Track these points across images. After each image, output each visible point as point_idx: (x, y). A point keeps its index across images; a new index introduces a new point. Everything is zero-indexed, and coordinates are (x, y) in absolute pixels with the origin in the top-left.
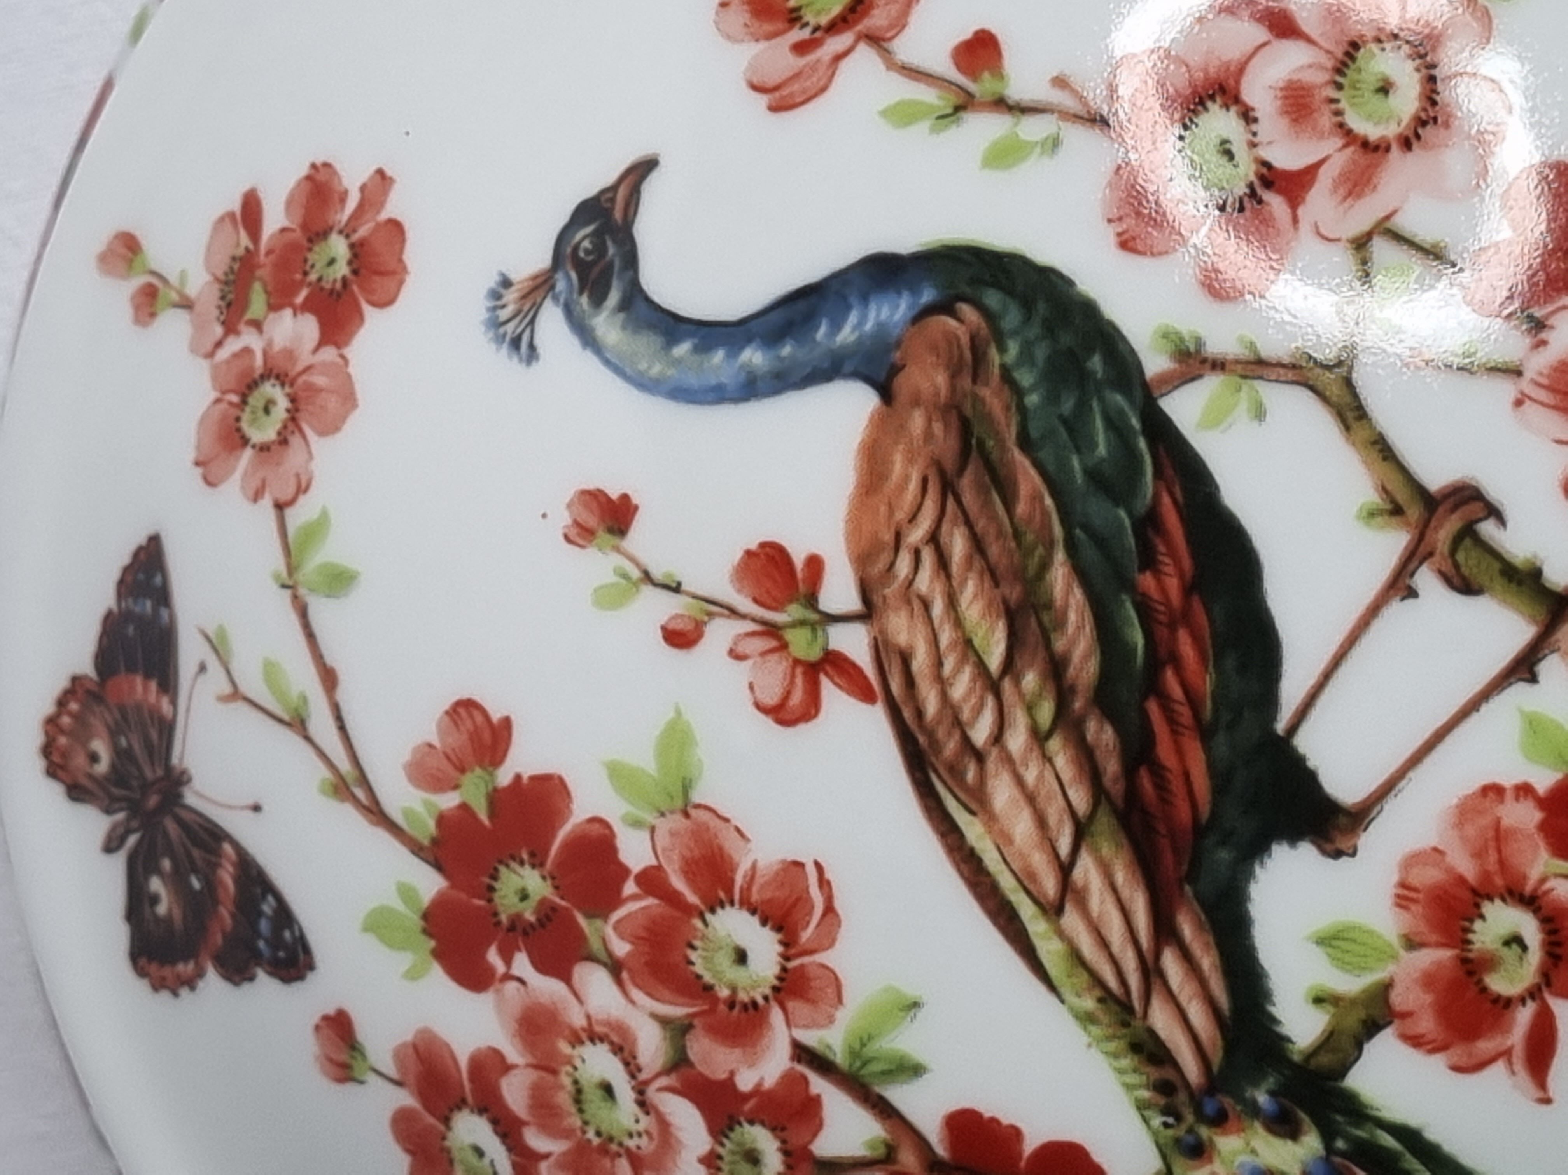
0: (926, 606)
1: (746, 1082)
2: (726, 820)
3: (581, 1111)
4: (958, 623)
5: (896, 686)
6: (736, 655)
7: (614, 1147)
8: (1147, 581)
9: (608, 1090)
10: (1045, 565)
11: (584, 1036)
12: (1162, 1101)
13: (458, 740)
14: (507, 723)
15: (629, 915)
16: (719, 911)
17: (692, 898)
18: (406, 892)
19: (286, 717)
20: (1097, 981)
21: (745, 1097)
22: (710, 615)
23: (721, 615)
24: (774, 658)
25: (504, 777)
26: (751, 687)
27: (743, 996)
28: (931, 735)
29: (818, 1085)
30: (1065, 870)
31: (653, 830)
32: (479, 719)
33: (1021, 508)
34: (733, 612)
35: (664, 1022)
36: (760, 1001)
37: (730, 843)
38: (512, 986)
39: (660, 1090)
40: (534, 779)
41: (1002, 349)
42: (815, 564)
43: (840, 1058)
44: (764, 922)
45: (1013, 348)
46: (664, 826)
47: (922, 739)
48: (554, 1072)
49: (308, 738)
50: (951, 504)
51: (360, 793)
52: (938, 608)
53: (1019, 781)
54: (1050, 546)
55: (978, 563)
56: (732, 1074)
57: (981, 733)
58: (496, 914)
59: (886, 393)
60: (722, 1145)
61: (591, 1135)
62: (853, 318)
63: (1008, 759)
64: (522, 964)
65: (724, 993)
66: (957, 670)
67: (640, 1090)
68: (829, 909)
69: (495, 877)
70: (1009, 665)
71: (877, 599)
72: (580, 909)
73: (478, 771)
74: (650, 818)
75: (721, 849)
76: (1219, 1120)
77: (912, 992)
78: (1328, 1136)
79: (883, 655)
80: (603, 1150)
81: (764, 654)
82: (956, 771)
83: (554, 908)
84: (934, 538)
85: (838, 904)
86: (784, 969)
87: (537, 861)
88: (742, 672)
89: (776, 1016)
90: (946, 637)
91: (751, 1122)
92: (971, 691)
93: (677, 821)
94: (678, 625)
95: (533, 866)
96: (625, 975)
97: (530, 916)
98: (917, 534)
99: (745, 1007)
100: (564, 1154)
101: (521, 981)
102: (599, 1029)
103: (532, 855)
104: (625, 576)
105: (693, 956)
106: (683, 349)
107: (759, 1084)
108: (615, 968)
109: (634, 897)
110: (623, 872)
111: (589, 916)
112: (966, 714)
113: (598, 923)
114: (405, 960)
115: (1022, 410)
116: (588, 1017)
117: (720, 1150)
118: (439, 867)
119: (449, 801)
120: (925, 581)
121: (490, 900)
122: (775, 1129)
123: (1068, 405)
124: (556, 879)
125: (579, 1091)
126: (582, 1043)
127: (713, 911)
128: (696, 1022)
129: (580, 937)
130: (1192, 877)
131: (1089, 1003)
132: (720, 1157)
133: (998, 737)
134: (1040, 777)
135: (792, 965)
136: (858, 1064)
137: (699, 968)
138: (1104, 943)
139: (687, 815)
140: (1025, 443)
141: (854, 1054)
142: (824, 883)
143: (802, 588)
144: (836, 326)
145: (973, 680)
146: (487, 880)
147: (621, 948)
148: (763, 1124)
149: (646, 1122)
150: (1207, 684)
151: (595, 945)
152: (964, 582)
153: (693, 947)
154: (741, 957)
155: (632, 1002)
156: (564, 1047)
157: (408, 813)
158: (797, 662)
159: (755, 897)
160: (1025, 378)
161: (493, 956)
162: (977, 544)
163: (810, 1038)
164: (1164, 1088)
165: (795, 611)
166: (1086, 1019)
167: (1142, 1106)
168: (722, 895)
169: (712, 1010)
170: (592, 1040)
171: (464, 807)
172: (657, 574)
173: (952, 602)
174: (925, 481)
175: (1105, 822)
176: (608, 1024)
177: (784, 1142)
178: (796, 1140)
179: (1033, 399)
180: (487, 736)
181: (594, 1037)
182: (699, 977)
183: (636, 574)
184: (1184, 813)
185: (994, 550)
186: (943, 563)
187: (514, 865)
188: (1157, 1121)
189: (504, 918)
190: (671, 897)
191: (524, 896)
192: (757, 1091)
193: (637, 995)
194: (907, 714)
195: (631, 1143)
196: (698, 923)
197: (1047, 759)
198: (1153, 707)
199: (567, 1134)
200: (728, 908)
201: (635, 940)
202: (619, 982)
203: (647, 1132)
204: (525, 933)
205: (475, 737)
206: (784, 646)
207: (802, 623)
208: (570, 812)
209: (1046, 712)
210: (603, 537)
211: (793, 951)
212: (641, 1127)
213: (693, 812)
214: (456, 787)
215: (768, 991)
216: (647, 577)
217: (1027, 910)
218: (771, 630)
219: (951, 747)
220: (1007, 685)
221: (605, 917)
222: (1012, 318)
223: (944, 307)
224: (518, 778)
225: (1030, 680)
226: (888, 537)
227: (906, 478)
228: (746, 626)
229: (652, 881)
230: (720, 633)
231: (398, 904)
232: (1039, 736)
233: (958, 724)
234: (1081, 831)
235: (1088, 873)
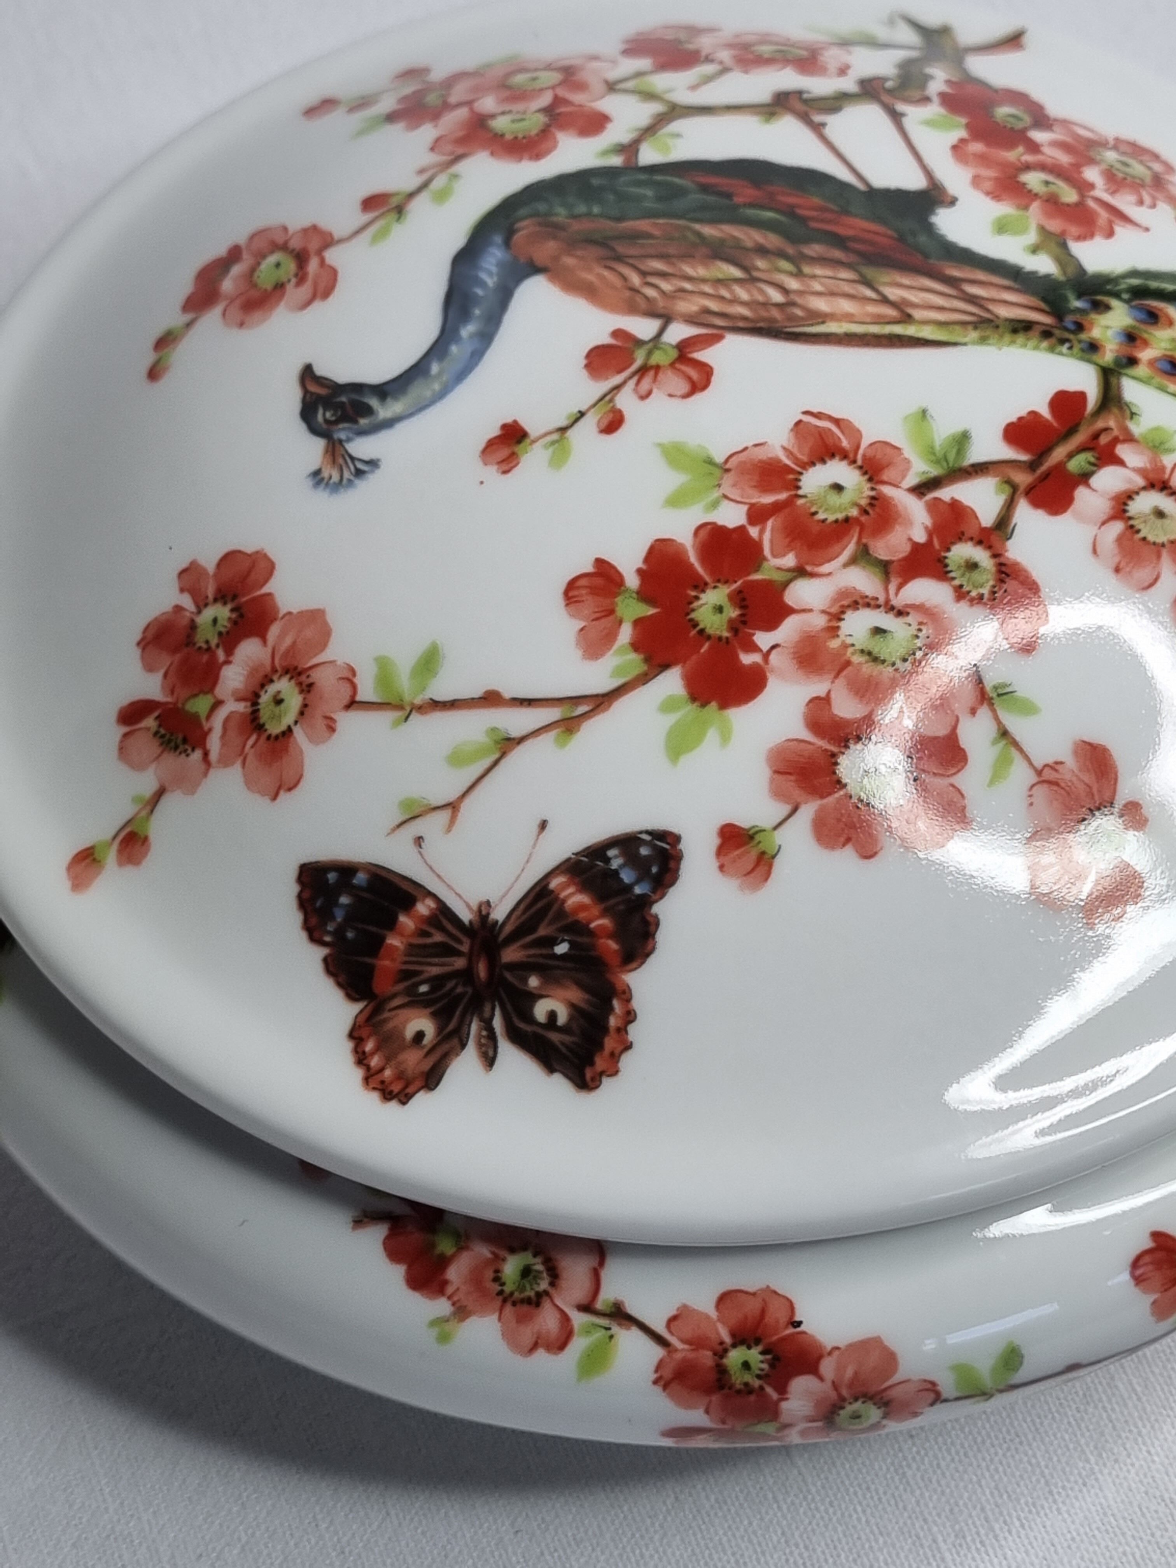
0: (683, 290)
1: (920, 537)
2: (746, 449)
3: (883, 662)
4: (704, 281)
5: (720, 322)
6: (644, 397)
8: (739, 200)
9: (878, 631)
10: (699, 234)
11: (834, 624)
12: (1053, 341)
13: (590, 605)
14: (600, 563)
15: (772, 542)
16: (801, 484)
17: (783, 496)
18: (668, 706)
19: (497, 756)
20: (964, 324)
21: (929, 543)
22: (611, 400)
23: (615, 395)
24: (661, 375)
25: (632, 581)
26: (670, 395)
27: (864, 502)
28: (763, 319)
29: (946, 494)
30: (885, 300)
31: (725, 497)
32: (583, 582)
33: (656, 232)
34: (618, 388)
35: (853, 561)
36: (873, 493)
37: (762, 454)
38: (774, 657)
39: (897, 594)
40: (646, 560)
41: (555, 215)
42: (618, 334)
43: (934, 471)
44: (823, 461)
45: (560, 210)
46: (726, 489)
47: (762, 325)
48: (848, 663)
49: (521, 740)
50: (631, 261)
51: (582, 709)
52: (688, 286)
53: (819, 294)
54: (688, 229)
55: (674, 260)
56: (910, 539)
57: (776, 296)
58: (720, 639)
59: (538, 271)
60: (953, 579)
61: (901, 665)
62: (483, 276)
63: (801, 293)
64: (763, 639)
65: (854, 512)
66: (732, 292)
67: (890, 608)
68: (837, 422)
69: (695, 624)
70: (745, 269)
71: (662, 311)
72: (749, 574)
73: (619, 599)
74: (716, 494)
75: (761, 461)
76: (1080, 327)
79: (698, 321)
81: (655, 379)
82: (792, 318)
83: (739, 592)
84: (644, 274)
85: (836, 415)
86: (861, 468)
87: (701, 586)
88: (658, 397)
89: (887, 490)
90: (707, 289)
91: (948, 550)
92: (748, 291)
93: (728, 479)
94: (605, 422)
95: (703, 591)
96: (809, 568)
97: (733, 613)
98: (635, 280)
99: (871, 505)
101: (774, 647)
102: (834, 610)
103: (695, 587)
104: (553, 443)
105: (821, 516)
106: (435, 368)
107: (926, 528)
108: (800, 572)
109: (762, 532)
110: (741, 529)
111: (757, 569)
112: (761, 298)
113: (765, 565)
114: (712, 736)
115: (599, 216)
116: (823, 612)
117: (957, 582)
118: (665, 666)
119: (626, 634)
120: (666, 286)
121: (709, 637)
122: (960, 537)
123: (611, 198)
124: (721, 579)
125: (869, 653)
126: (838, 628)
127: (798, 488)
128: (864, 541)
129: (768, 585)
130: (926, 256)
131: (974, 335)
132: (961, 586)
133: (785, 291)
134: (822, 284)
135: (859, 462)
136: (945, 464)
137: (831, 518)
138: (941, 309)
139: (727, 471)
140: (619, 219)
141: (936, 462)
142: (818, 416)
143: (628, 345)
144: (482, 285)
145: (741, 287)
146: (693, 632)
147: (789, 560)
148: (953, 543)
149: (913, 618)
151: (778, 577)
152: (681, 270)
153: (815, 513)
154: (838, 488)
155: (829, 574)
156: (834, 644)
157: (617, 671)
158: (672, 365)
159: (805, 459)
160: (581, 210)
161: (747, 659)
162: (663, 257)
163: (912, 480)
164: (1046, 335)
165: (639, 354)
166: (983, 340)
167: (1051, 351)
168: (791, 476)
169: (862, 527)
170: (841, 620)
171: (638, 623)
172: (563, 423)
173: (689, 279)
174: (608, 267)
175: (870, 272)
176: (835, 601)
177: (971, 539)
178: (972, 531)
180: (599, 581)
181: (838, 617)
182: (836, 521)
183: (555, 436)
185: (671, 251)
186: (663, 275)
187: (695, 604)
188: (1064, 350)
189: (726, 634)
190: (776, 508)
191: (720, 609)
192: (930, 534)
193: (825, 568)
194: (741, 324)
195: (922, 641)
196: (800, 502)
197: (814, 277)
200: (802, 478)
201: (789, 548)
202: (812, 575)
203: (920, 623)
204: (744, 623)
205: (594, 591)
206: (657, 368)
207: (650, 353)
208: (682, 545)
209: (785, 265)
210: (519, 449)
211: (851, 456)
212: (915, 626)
213: (727, 466)
214: (620, 622)
215: (869, 485)
216: (563, 430)
217: (898, 329)
218: (643, 371)
219: (775, 313)
220: (755, 274)
221: (765, 559)
222: (540, 207)
223: (510, 233)
224: (639, 571)
225: (761, 263)
226: (628, 294)
227: (599, 276)
228: (632, 383)
229: (757, 515)
230: (626, 401)
231: (671, 719)
232: (799, 274)
233: (767, 304)
234: (869, 284)
235: (893, 293)
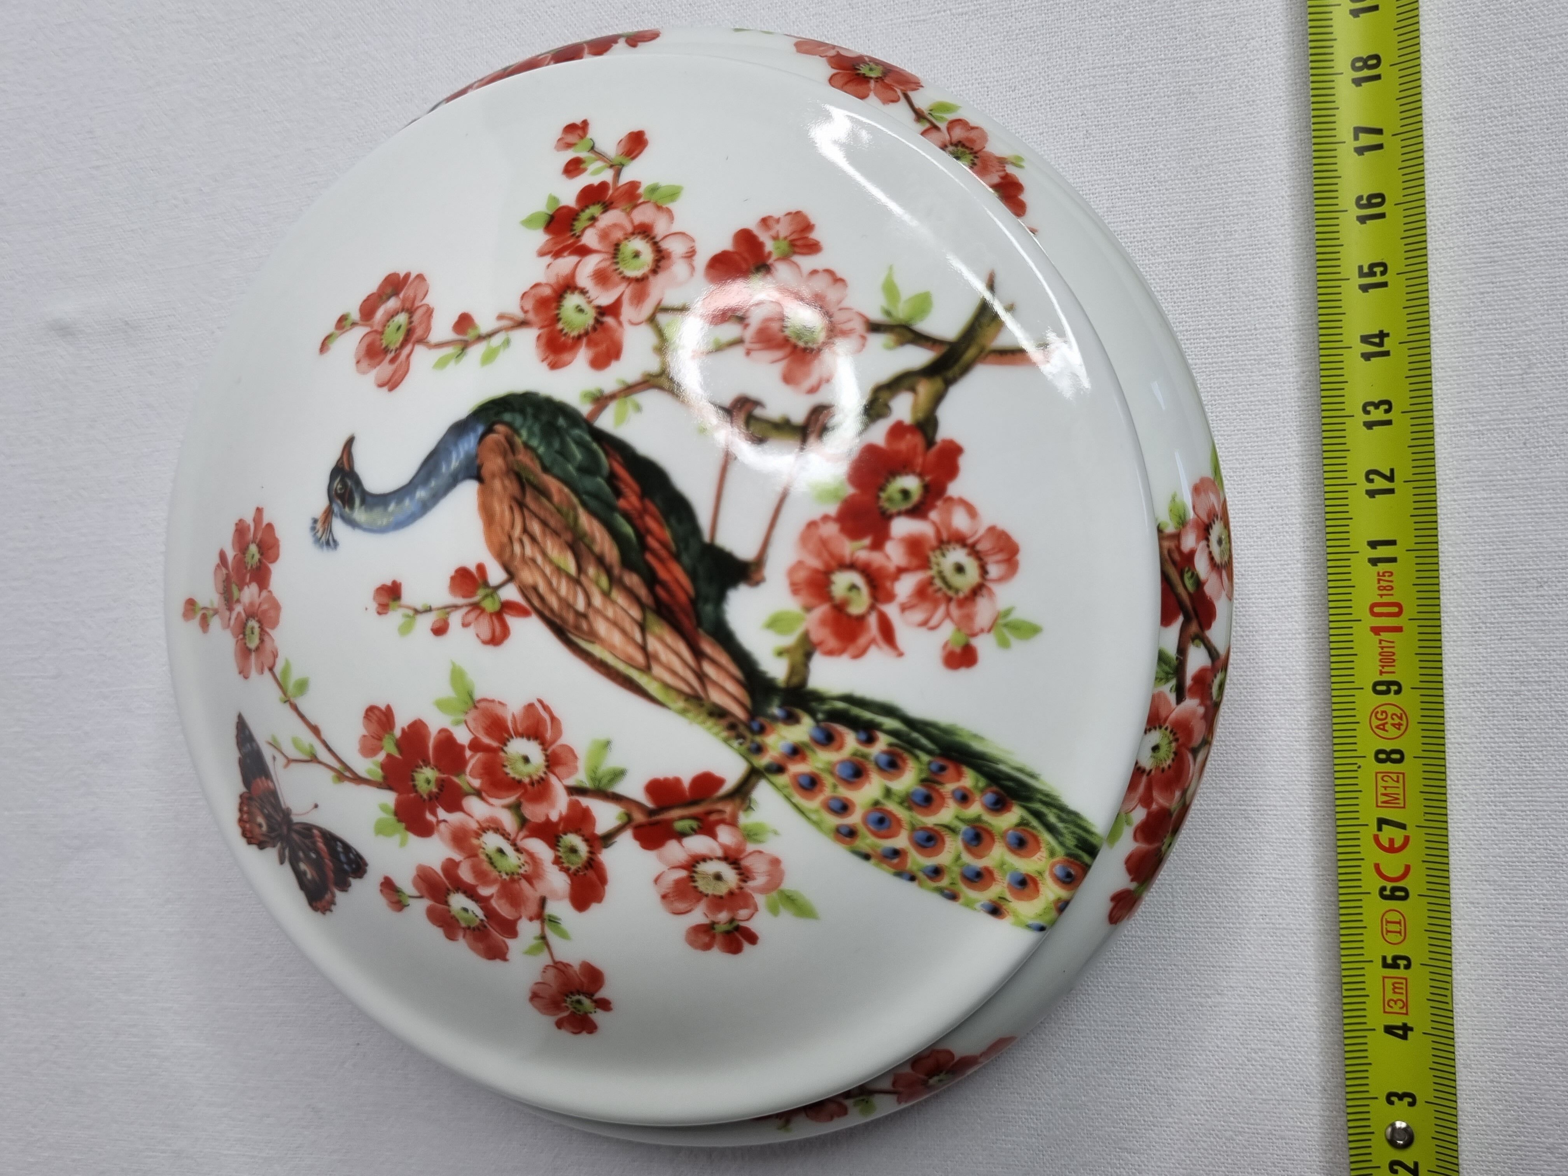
0: (534, 561)
1: (554, 817)
2: (493, 701)
3: (495, 867)
4: (550, 561)
5: (536, 602)
6: (465, 625)
7: (516, 877)
8: (622, 503)
9: (501, 851)
10: (576, 518)
11: (480, 832)
12: (733, 733)
13: (373, 727)
14: (389, 708)
15: (473, 766)
16: (508, 744)
17: (495, 744)
18: (383, 808)
19: (308, 758)
20: (680, 692)
21: (558, 824)
22: (448, 613)
23: (452, 611)
24: (481, 619)
25: (398, 733)
26: (478, 636)
27: (535, 778)
28: (561, 618)
29: (585, 802)
30: (643, 648)
31: (466, 722)
32: (377, 712)
33: (556, 498)
34: (456, 607)
35: (508, 807)
36: (543, 775)
37: (499, 711)
38: (442, 825)
39: (522, 839)
40: (409, 726)
41: (519, 435)
42: (481, 568)
43: (588, 784)
44: (529, 738)
45: (524, 433)
46: (469, 718)
47: (558, 621)
48: (476, 856)
49: (320, 762)
50: (526, 513)
51: (348, 774)
52: (539, 559)
53: (607, 619)
54: (574, 509)
55: (548, 532)
56: (547, 816)
57: (581, 605)
58: (421, 796)
59: (479, 478)
60: (558, 851)
61: (505, 876)
62: (454, 456)
63: (598, 612)
64: (442, 813)
65: (526, 780)
66: (559, 583)
67: (514, 844)
68: (553, 719)
69: (413, 780)
70: (580, 569)
71: (512, 569)
72: (452, 775)
73: (387, 736)
74: (462, 717)
75: (496, 715)
76: (762, 730)
77: (603, 737)
78: (812, 714)
79: (526, 592)
80: (513, 880)
81: (477, 618)
82: (578, 628)
83: (443, 780)
84: (525, 530)
85: (556, 714)
86: (547, 756)
87: (427, 763)
88: (471, 632)
89: (553, 779)
90: (548, 570)
91: (565, 834)
92: (568, 589)
93: (473, 713)
94: (438, 625)
95: (426, 766)
96: (484, 794)
97: (435, 790)
98: (517, 532)
99: (538, 782)
100: (498, 891)
101: (444, 821)
102: (484, 825)
103: (424, 761)
104: (408, 616)
105: (508, 770)
107: (561, 814)
108: (478, 793)
109: (472, 757)
110: (462, 747)
111: (458, 775)
112: (571, 600)
113: (463, 776)
114: (396, 839)
115: (539, 458)
116: (478, 822)
117: (559, 854)
118: (390, 788)
119: (381, 757)
120: (529, 550)
121: (416, 791)
122: (577, 831)
123: (557, 445)
124: (438, 767)
125: (490, 859)
126: (481, 835)
127: (505, 745)
128: (522, 800)
129: (458, 787)
130: (699, 624)
131: (681, 704)
132: (560, 857)
133: (589, 603)
134: (615, 612)
135: (549, 752)
136: (597, 783)
137: (512, 774)
138: (674, 673)
139: (476, 707)
140: (546, 469)
141: (593, 779)
142: (546, 708)
143: (480, 581)
144: (449, 463)
145: (568, 583)
146: (411, 783)
147: (477, 783)
148: (571, 832)
149: (523, 858)
150: (667, 535)
151: (465, 787)
152: (545, 544)
153: (505, 766)
154: (526, 760)
155: (492, 805)
156: (475, 842)
157: (370, 771)
158: (491, 615)
159: (520, 729)
160: (534, 443)
161: (429, 817)
162: (544, 524)
163: (571, 782)
164: (732, 727)
165: (481, 593)
166: (683, 712)
167: (726, 741)
168: (506, 736)
169: (526, 791)
170: (485, 832)
171: (389, 756)
172: (419, 607)
173: (544, 554)
174: (511, 508)
175: (651, 618)
176: (487, 820)
177: (583, 836)
178: (586, 832)
179: (541, 450)
180: (384, 718)
181: (484, 830)
182: (513, 778)
183: (411, 613)
184: (682, 597)
185: (552, 523)
186: (533, 539)
187: (418, 770)
188: (735, 744)
189: (425, 796)
190: (487, 749)
191: (428, 782)
192: (562, 819)
193: (492, 801)
194: (547, 613)
195: (522, 871)
196: (502, 754)
197: (614, 602)
198: (649, 557)
199: (495, 881)
200: (511, 740)
201: (481, 776)
202: (483, 799)
203: (526, 862)
204: (437, 798)
205: (380, 722)
206: (483, 611)
207: (486, 597)
208: (429, 733)
209: (604, 582)
210: (393, 604)
211: (547, 745)
212: (522, 861)
213: (478, 705)
214: (382, 748)
215: (545, 769)
216: (417, 612)
217: (635, 675)
218: (475, 606)
219: (571, 617)
220: (583, 579)
221: (464, 772)
222: (518, 420)
223: (489, 430)
224: (403, 730)
225: (592, 571)
226: (505, 539)
227: (503, 511)
228: (464, 610)
229: (475, 745)
230: (455, 619)
231: (383, 815)
232: (606, 595)
233: (570, 606)
234: (643, 628)
235: (653, 645)
